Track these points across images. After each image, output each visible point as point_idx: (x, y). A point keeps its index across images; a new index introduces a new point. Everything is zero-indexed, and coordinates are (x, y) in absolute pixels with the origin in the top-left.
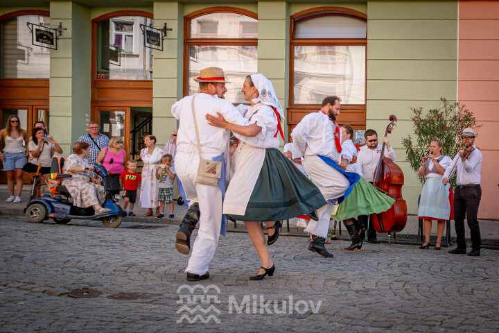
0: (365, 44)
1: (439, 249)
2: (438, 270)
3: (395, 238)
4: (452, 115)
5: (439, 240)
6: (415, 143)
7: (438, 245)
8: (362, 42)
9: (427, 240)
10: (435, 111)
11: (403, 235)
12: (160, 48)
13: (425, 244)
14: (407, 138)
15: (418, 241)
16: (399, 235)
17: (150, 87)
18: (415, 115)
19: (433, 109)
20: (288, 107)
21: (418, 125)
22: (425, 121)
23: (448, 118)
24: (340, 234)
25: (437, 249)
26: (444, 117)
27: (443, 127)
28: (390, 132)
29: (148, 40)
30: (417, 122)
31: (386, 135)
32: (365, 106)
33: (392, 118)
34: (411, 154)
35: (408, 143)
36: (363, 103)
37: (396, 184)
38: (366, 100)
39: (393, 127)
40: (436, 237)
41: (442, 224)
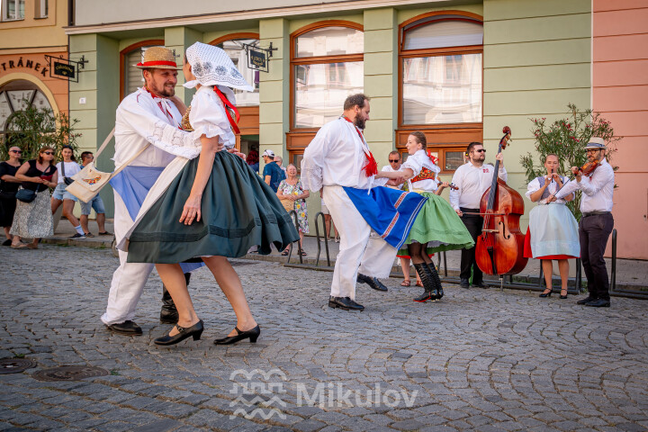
0: (481, 51)
1: (566, 297)
3: (511, 281)
4: (583, 126)
5: (564, 286)
6: (537, 162)
7: (564, 293)
8: (478, 49)
9: (549, 285)
10: (563, 123)
11: (523, 278)
12: (266, 69)
13: (546, 292)
14: (526, 156)
15: (536, 285)
16: (517, 277)
17: (256, 113)
18: (536, 128)
19: (559, 120)
20: (396, 128)
21: (541, 139)
22: (549, 137)
23: (578, 130)
24: (446, 275)
25: (562, 297)
26: (573, 128)
27: (572, 140)
28: (504, 147)
29: (252, 60)
30: (540, 136)
31: (500, 151)
32: (482, 124)
33: (507, 131)
34: (532, 176)
35: (527, 162)
36: (480, 121)
37: (516, 213)
38: (483, 116)
39: (509, 142)
40: (561, 281)
41: (565, 264)
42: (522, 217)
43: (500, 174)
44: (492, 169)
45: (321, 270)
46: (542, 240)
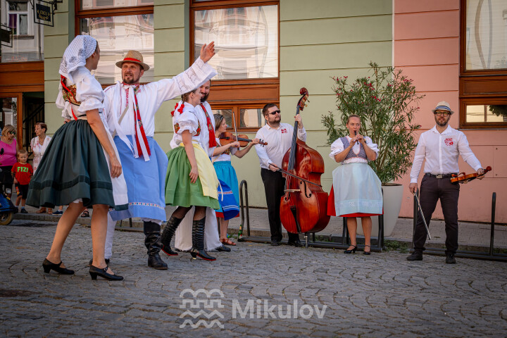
1: (369, 254)
2: (364, 277)
3: (314, 240)
4: (384, 84)
5: (368, 243)
6: (338, 121)
7: (367, 249)
9: (354, 243)
10: (364, 81)
11: (324, 238)
13: (351, 248)
14: (328, 115)
15: (341, 244)
16: (319, 236)
18: (337, 86)
19: (360, 78)
21: (342, 99)
22: (351, 94)
23: (380, 88)
24: (249, 234)
25: (365, 253)
26: (375, 87)
27: (373, 99)
28: (302, 109)
30: (341, 95)
31: (298, 113)
32: (278, 79)
33: (304, 92)
34: (334, 135)
35: (329, 121)
36: (276, 76)
37: (316, 172)
38: (279, 71)
39: (306, 103)
40: (364, 239)
41: (367, 222)
42: (322, 176)
43: (299, 135)
44: (290, 129)
45: (125, 231)
46: (346, 199)
